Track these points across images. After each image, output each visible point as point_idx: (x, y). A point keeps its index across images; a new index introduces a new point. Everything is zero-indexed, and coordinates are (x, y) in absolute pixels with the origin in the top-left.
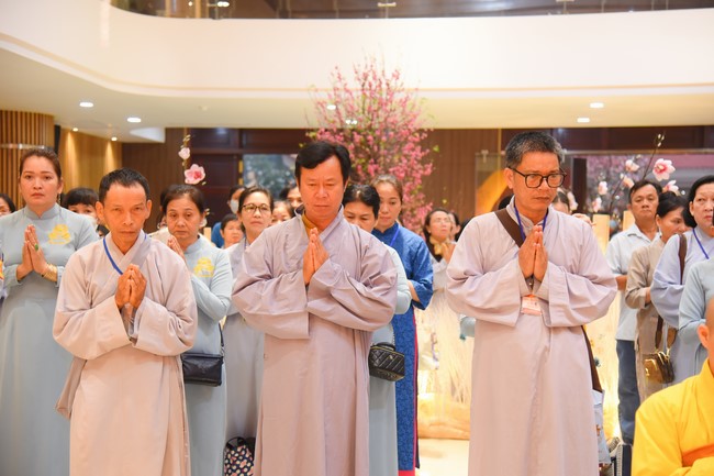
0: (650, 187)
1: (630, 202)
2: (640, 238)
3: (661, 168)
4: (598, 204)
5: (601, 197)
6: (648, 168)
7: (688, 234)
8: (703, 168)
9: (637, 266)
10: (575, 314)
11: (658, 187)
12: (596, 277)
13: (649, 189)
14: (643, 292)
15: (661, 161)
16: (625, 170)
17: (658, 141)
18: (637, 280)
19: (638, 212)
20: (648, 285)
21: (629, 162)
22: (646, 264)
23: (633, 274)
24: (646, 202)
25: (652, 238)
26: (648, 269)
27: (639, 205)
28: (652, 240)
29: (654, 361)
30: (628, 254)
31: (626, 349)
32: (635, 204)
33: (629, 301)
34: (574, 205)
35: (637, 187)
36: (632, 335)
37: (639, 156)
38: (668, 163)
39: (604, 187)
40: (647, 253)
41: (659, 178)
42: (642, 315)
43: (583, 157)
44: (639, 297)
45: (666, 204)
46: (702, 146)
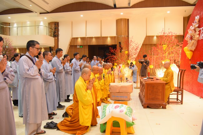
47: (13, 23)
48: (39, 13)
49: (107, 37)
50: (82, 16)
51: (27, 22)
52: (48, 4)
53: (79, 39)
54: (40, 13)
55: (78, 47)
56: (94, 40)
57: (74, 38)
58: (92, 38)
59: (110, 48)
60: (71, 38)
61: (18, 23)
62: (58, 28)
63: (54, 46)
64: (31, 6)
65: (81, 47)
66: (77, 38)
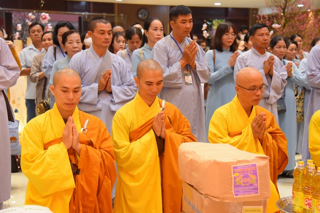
0: (38, 26)
1: (29, 33)
2: (35, 50)
3: (44, 17)
4: (17, 35)
5: (19, 31)
6: (38, 17)
9: (35, 63)
12: (9, 66)
13: (38, 27)
14: (38, 74)
15: (43, 14)
16: (28, 18)
17: (41, 3)
18: (35, 69)
19: (33, 38)
20: (40, 71)
21: (30, 14)
22: (39, 62)
23: (34, 67)
24: (36, 33)
25: (40, 50)
26: (40, 64)
27: (34, 34)
28: (40, 51)
29: (42, 105)
30: (30, 58)
32: (32, 34)
33: (31, 79)
34: (6, 35)
35: (32, 26)
37: (35, 11)
38: (47, 15)
39: (19, 27)
40: (39, 57)
41: (43, 22)
42: (38, 86)
43: (10, 12)
44: (36, 77)
46: (66, 10)
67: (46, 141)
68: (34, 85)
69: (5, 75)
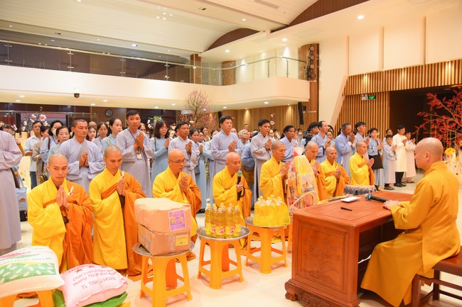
2: (36, 139)
3: (42, 117)
4: (24, 128)
5: (25, 126)
6: (38, 117)
7: (51, 137)
8: (54, 118)
9: (36, 148)
10: (7, 165)
11: (42, 123)
13: (39, 124)
14: (38, 156)
15: (42, 115)
16: (32, 118)
17: (40, 109)
18: (36, 152)
19: (35, 131)
20: (39, 154)
21: (33, 115)
22: (38, 147)
23: (34, 151)
24: (37, 128)
25: (40, 139)
26: (39, 149)
30: (32, 144)
31: (33, 174)
32: (34, 128)
33: (33, 159)
34: (16, 129)
35: (34, 123)
36: (35, 170)
37: (36, 113)
38: (44, 116)
39: (25, 123)
40: (39, 144)
41: (42, 120)
42: (38, 163)
43: (20, 113)
44: (37, 158)
45: (43, 129)
47: (240, 60)
48: (269, 31)
49: (443, 64)
50: (361, 17)
51: (261, 53)
52: (276, 7)
53: (366, 80)
54: (272, 31)
55: (364, 98)
56: (404, 75)
57: (354, 77)
58: (397, 71)
59: (430, 95)
60: (347, 78)
61: (246, 58)
62: (318, 58)
63: (310, 100)
64: (244, 20)
65: (372, 98)
66: (361, 76)
67: (45, 202)
68: (35, 163)
69: (12, 158)
